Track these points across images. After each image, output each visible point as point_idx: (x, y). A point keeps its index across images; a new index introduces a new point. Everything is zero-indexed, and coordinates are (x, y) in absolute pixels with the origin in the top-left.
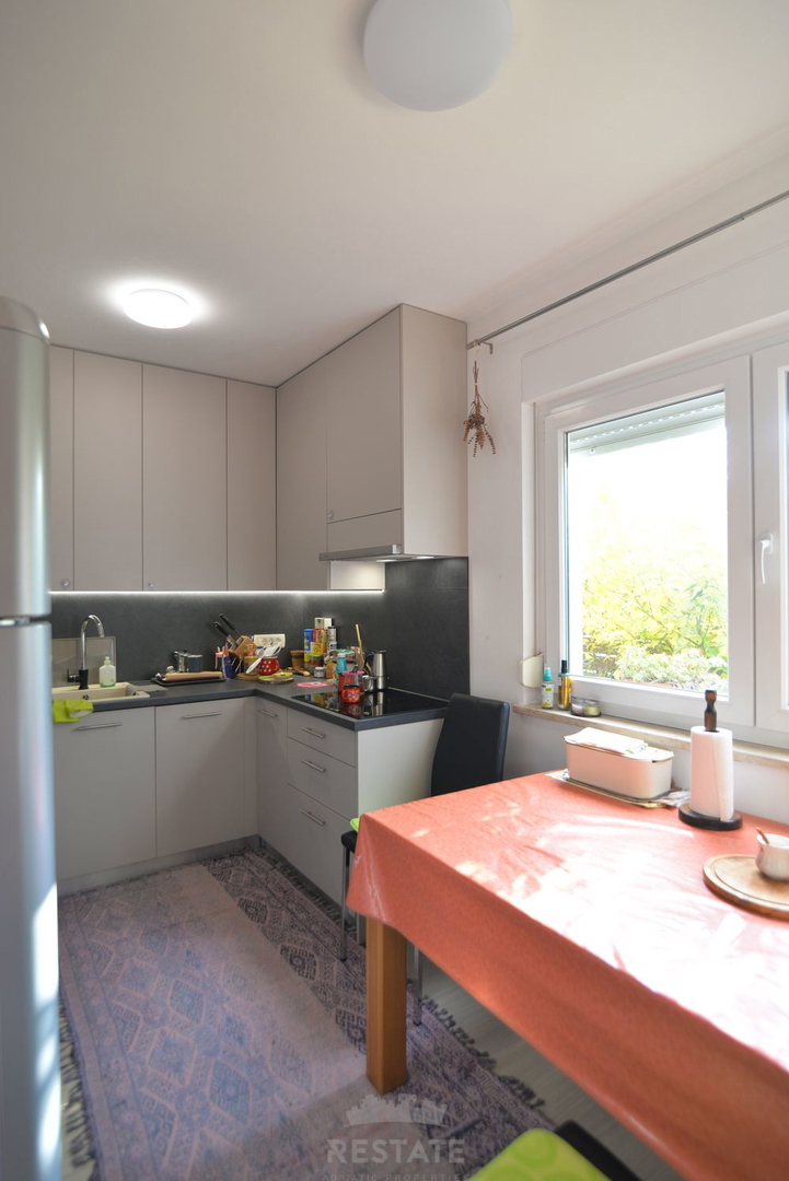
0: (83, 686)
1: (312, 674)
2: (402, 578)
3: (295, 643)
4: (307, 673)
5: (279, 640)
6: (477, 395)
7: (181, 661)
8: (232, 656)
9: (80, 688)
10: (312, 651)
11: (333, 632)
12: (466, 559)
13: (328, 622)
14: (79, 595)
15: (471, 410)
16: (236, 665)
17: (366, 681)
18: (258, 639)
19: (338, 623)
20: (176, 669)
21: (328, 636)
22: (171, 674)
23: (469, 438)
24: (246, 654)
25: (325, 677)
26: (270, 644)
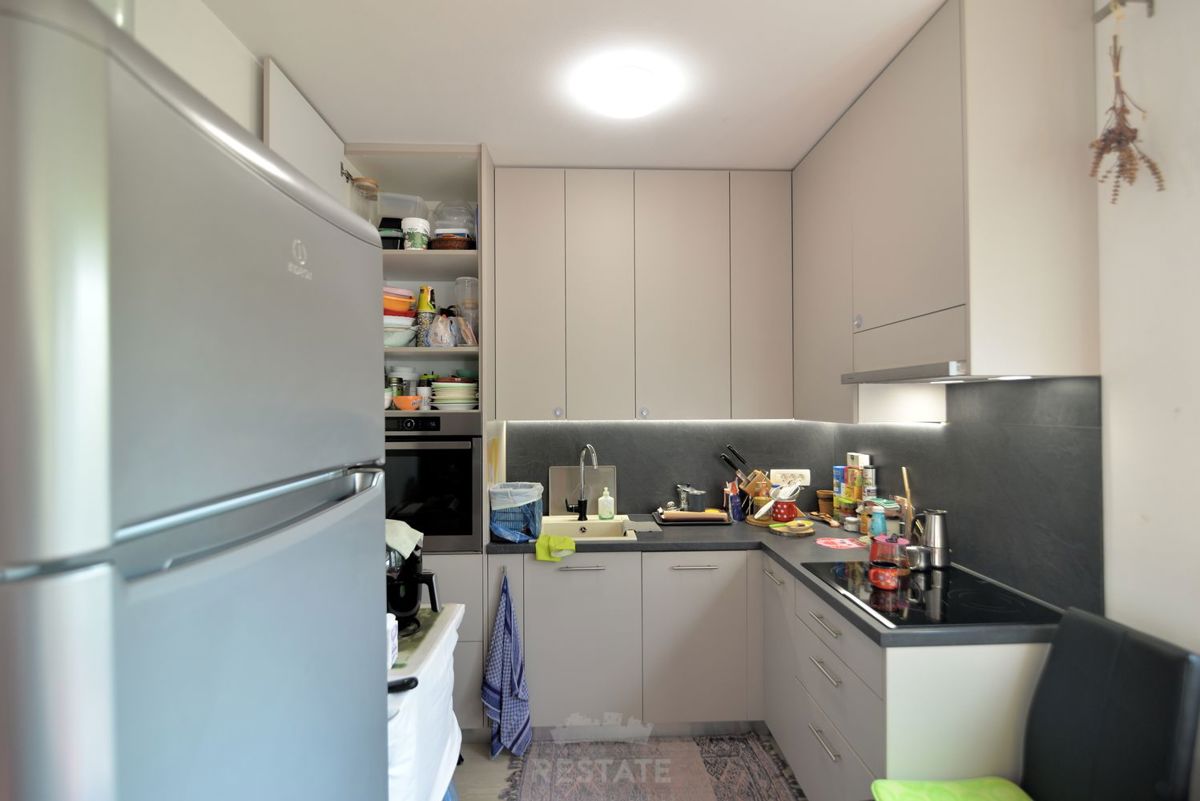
0: (583, 517)
1: (842, 524)
2: (974, 408)
3: (824, 480)
4: (834, 523)
5: (802, 476)
6: (1120, 92)
7: (683, 495)
8: (743, 494)
9: (580, 519)
10: (843, 496)
11: (871, 474)
12: (1096, 380)
13: (864, 459)
14: (572, 425)
15: (1106, 121)
16: (745, 505)
17: (911, 554)
18: (776, 475)
19: (879, 461)
20: (678, 505)
21: (863, 478)
22: (672, 512)
23: (1102, 171)
24: (757, 494)
25: (859, 532)
26: (787, 482)
